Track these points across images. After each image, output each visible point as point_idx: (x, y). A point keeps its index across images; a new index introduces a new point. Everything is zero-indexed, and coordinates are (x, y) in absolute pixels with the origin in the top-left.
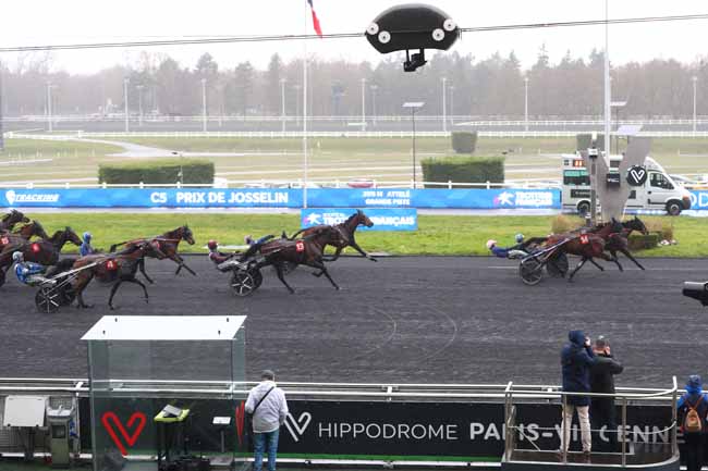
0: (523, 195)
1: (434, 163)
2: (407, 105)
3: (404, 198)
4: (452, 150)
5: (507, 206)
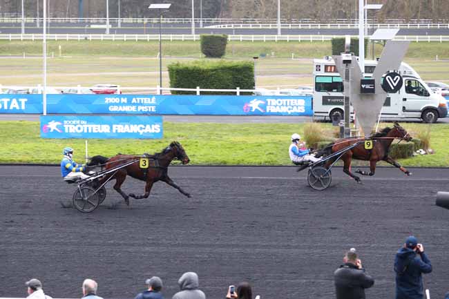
0: (274, 102)
1: (181, 67)
2: (153, 6)
3: (150, 105)
4: (201, 55)
5: (257, 114)
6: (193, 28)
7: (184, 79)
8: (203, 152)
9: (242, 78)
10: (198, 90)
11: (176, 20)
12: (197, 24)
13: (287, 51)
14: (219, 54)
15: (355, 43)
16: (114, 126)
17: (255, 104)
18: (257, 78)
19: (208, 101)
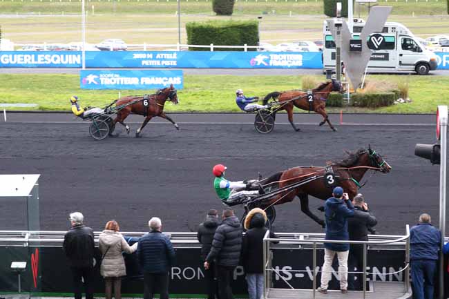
0: (276, 57)
1: (197, 26)
3: (171, 60)
4: (213, 13)
5: (262, 67)
7: (200, 36)
8: (217, 101)
9: (247, 36)
10: (212, 46)
14: (229, 13)
16: (142, 79)
17: (260, 59)
18: (261, 34)
19: (220, 57)
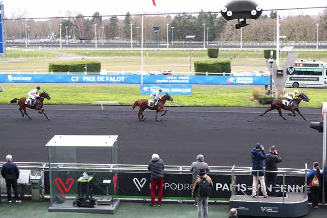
0: (240, 78)
1: (199, 63)
2: (187, 37)
3: (186, 80)
4: (208, 57)
5: (232, 84)
6: (204, 45)
7: (201, 68)
8: (209, 100)
9: (225, 68)
10: (207, 73)
11: (197, 42)
12: (206, 44)
13: (244, 55)
14: (216, 57)
15: (275, 52)
16: (171, 89)
17: (231, 80)
18: (232, 68)
19: (211, 78)
